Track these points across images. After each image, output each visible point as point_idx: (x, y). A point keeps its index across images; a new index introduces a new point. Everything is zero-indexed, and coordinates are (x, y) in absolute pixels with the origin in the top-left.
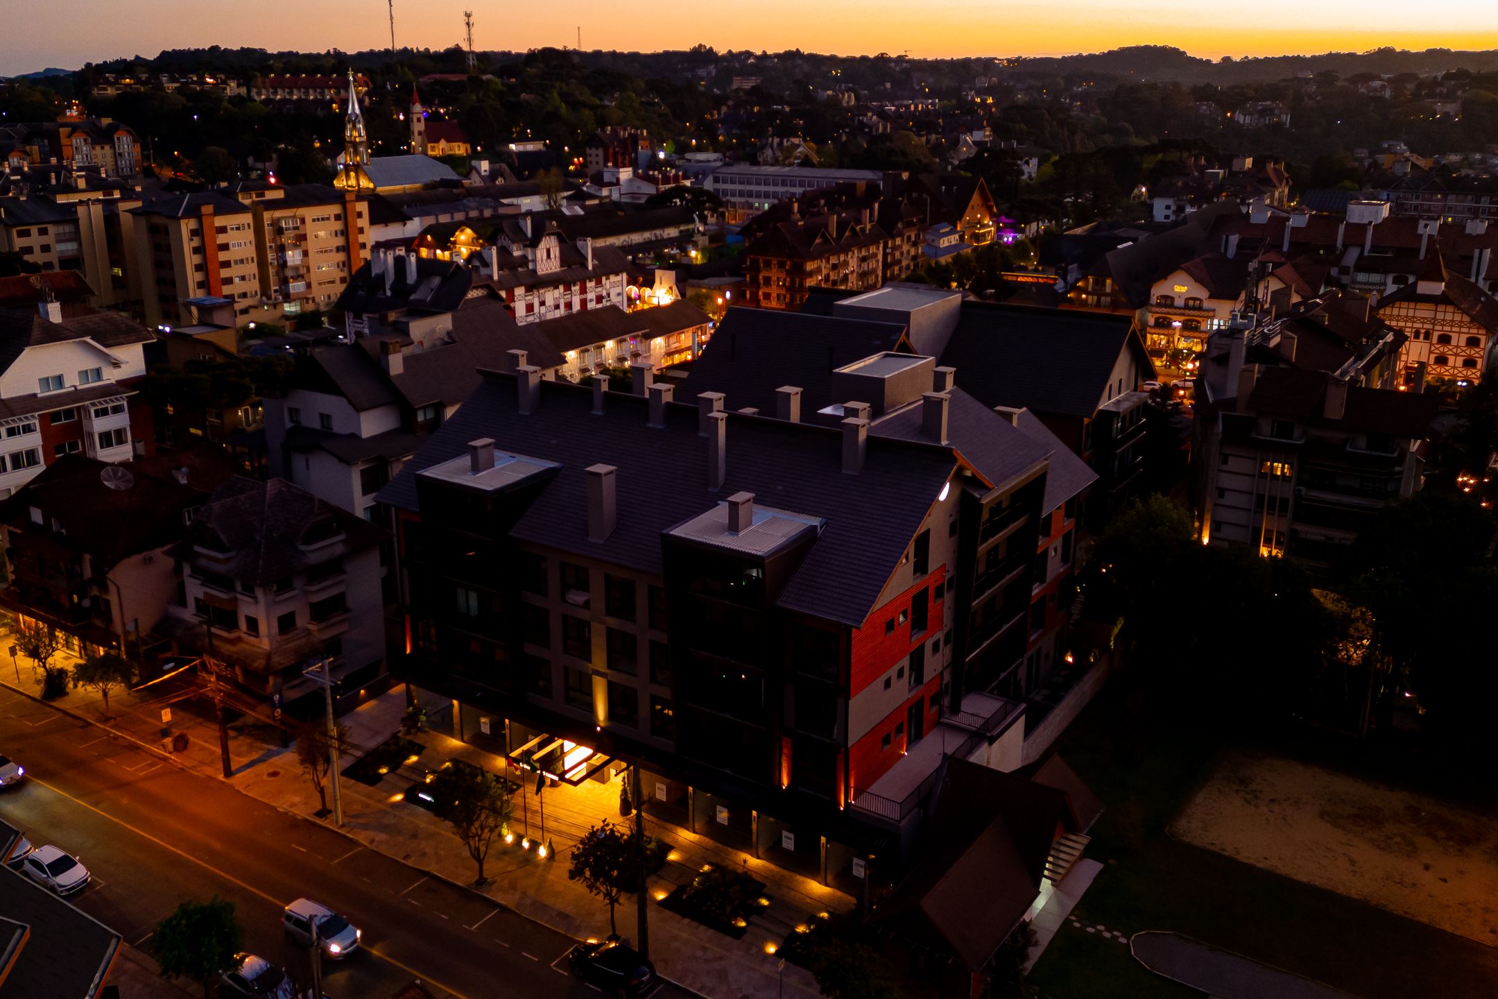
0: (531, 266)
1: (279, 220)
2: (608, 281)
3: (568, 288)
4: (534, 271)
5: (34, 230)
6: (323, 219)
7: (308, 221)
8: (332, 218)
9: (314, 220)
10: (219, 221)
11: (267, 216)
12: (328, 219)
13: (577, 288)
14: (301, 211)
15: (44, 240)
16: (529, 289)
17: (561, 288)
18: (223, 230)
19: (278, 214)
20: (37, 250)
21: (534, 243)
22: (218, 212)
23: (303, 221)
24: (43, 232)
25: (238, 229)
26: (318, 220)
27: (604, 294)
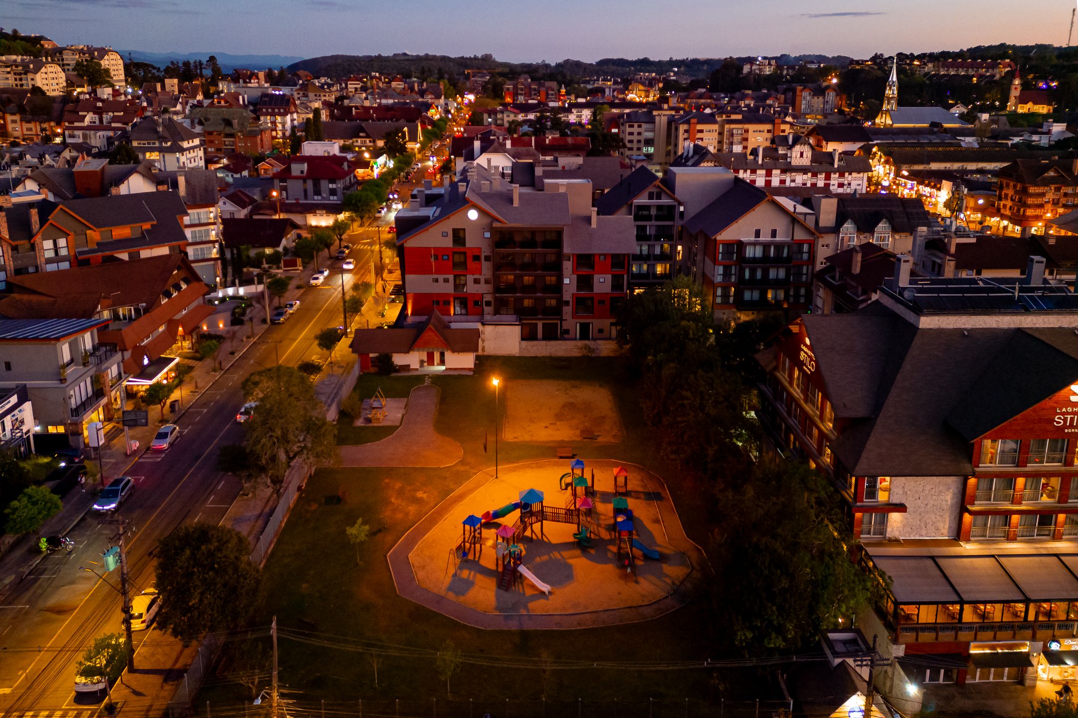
0: (789, 160)
1: (733, 129)
2: (850, 176)
3: (815, 175)
4: (790, 162)
5: (636, 125)
6: (760, 131)
7: (750, 132)
8: (766, 131)
9: (754, 131)
10: (699, 127)
11: (727, 126)
12: (763, 131)
13: (823, 176)
14: (746, 126)
15: (640, 130)
16: (784, 171)
17: (810, 175)
18: (701, 131)
19: (733, 126)
20: (635, 134)
21: (791, 148)
22: (699, 123)
23: (747, 131)
24: (640, 126)
26: (757, 131)
27: (846, 182)
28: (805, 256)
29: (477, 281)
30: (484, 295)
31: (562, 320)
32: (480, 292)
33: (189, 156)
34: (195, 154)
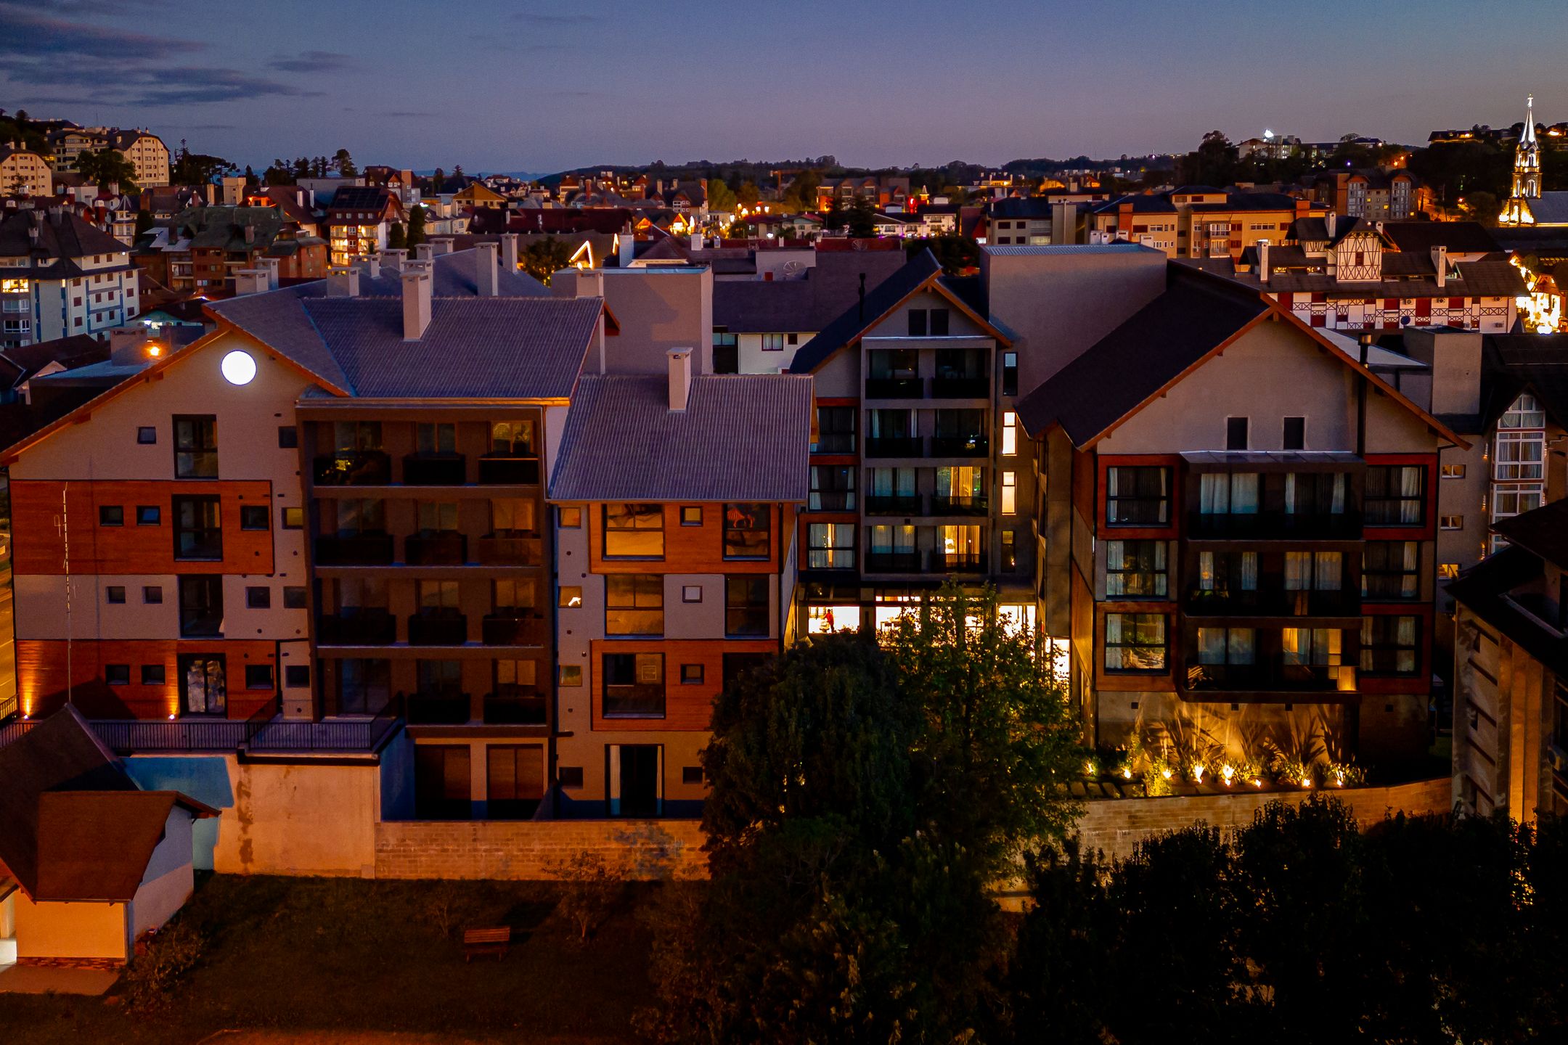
0: (1330, 271)
1: (1208, 223)
2: (1476, 306)
3: (1392, 304)
4: (1334, 277)
5: (1014, 223)
6: (1265, 227)
7: (1245, 228)
8: (1278, 227)
9: (1253, 228)
10: (1137, 220)
11: (1195, 218)
12: (1272, 227)
13: (1412, 305)
14: (1236, 217)
15: (1021, 233)
16: (1319, 297)
17: (1380, 303)
18: (1142, 229)
19: (1207, 217)
20: (1013, 240)
21: (1334, 243)
22: (1138, 210)
23: (1238, 227)
24: (1021, 226)
25: (1160, 229)
26: (1259, 227)
27: (1467, 320)
28: (1409, 509)
29: (258, 598)
30: (284, 648)
31: (554, 734)
32: (271, 634)
33: (94, 286)
34: (115, 283)
